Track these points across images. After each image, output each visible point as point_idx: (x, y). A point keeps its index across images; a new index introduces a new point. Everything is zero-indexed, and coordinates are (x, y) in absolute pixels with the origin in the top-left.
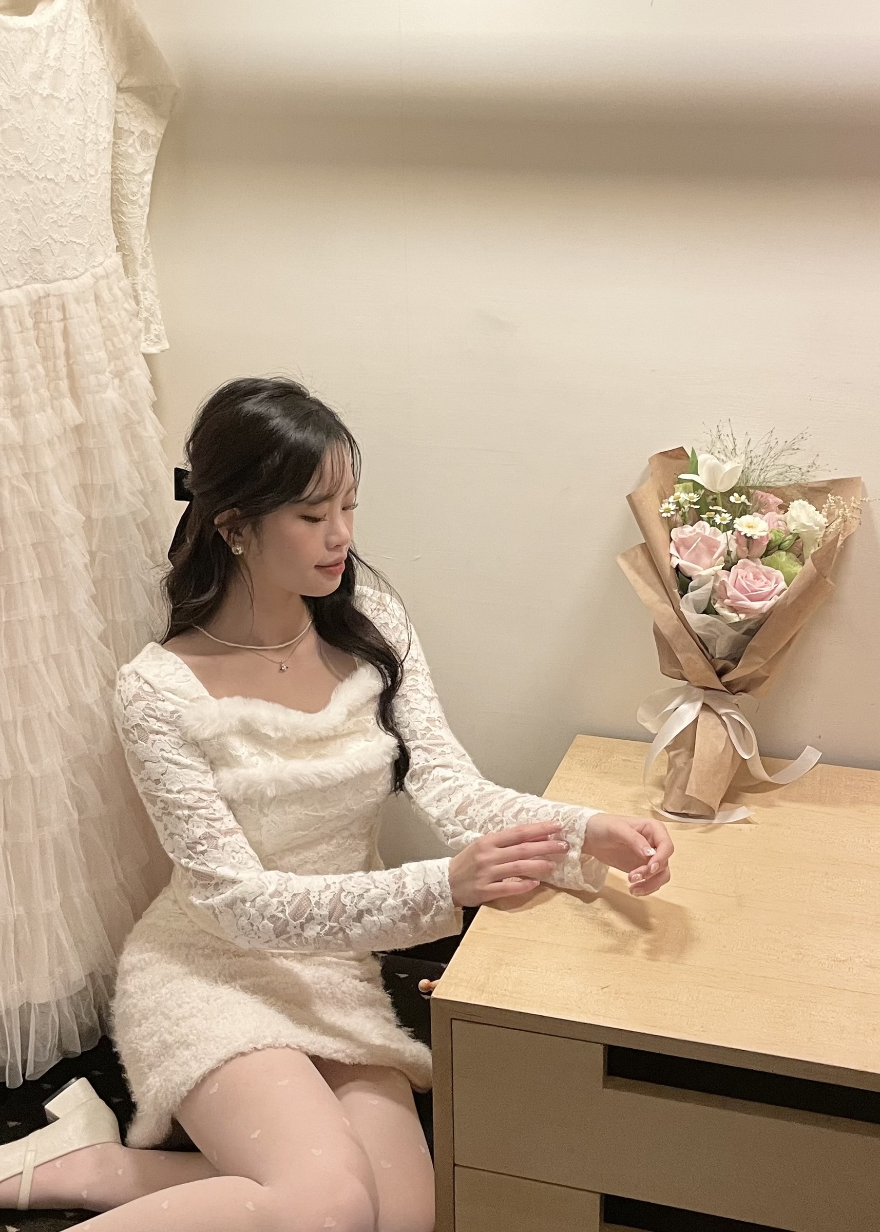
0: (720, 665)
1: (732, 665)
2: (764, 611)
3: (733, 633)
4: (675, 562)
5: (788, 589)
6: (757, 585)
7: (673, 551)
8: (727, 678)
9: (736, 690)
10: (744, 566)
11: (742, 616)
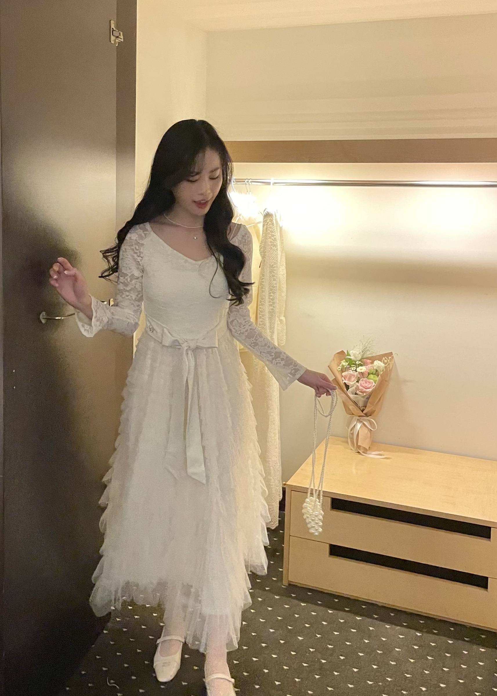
0: (362, 409)
1: (364, 408)
2: (370, 392)
3: (363, 399)
4: (344, 382)
5: (375, 385)
6: (366, 385)
7: (343, 379)
8: (364, 412)
9: (368, 415)
10: (362, 380)
11: (365, 394)
